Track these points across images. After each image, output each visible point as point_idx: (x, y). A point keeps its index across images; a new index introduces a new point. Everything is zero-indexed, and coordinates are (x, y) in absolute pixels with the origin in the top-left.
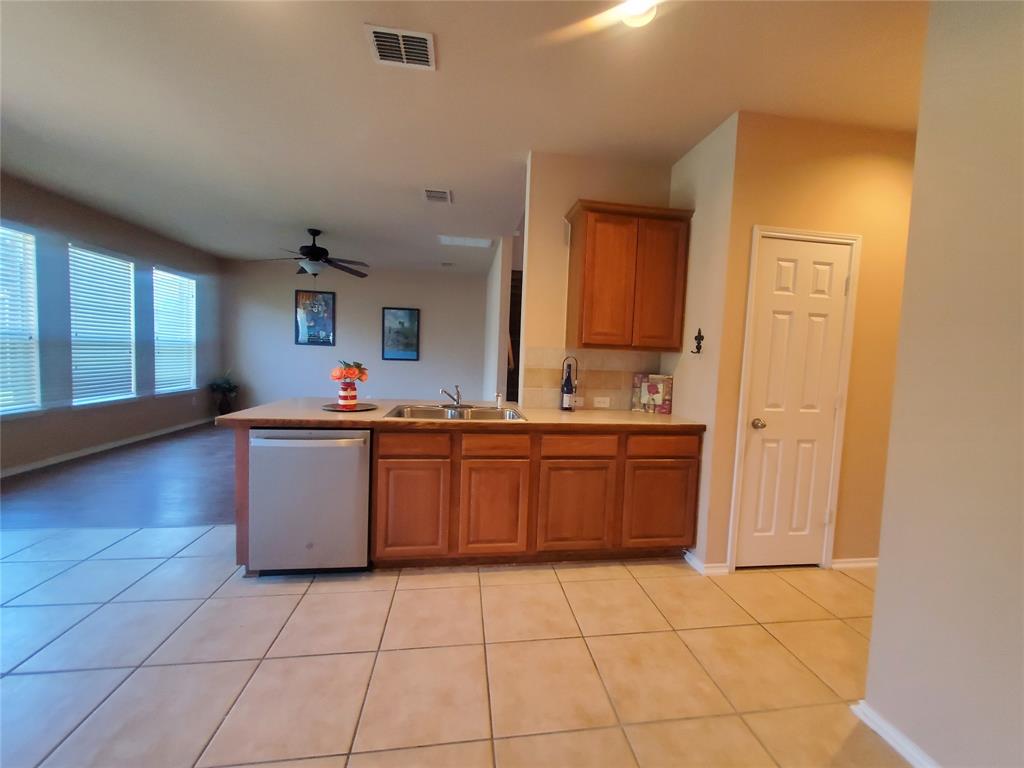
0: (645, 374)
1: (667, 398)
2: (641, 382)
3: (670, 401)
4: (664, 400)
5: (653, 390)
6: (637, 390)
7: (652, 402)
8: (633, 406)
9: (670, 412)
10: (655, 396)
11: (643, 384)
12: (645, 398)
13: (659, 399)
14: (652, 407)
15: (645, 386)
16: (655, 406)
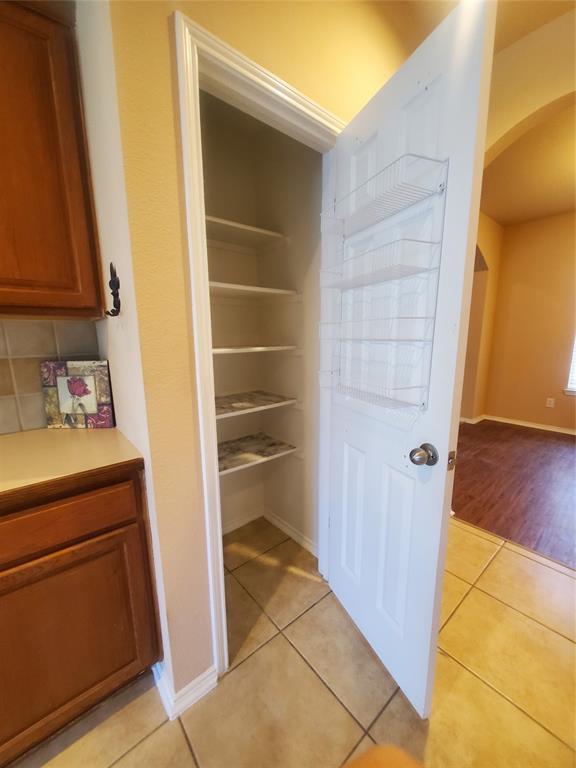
0: (60, 362)
1: (104, 399)
2: (56, 376)
3: (112, 404)
4: (100, 405)
5: (77, 388)
6: (51, 391)
7: (79, 411)
8: (49, 420)
9: (115, 425)
10: (84, 400)
11: (59, 379)
12: (67, 404)
13: (90, 403)
14: (81, 418)
15: (62, 382)
16: (87, 416)
